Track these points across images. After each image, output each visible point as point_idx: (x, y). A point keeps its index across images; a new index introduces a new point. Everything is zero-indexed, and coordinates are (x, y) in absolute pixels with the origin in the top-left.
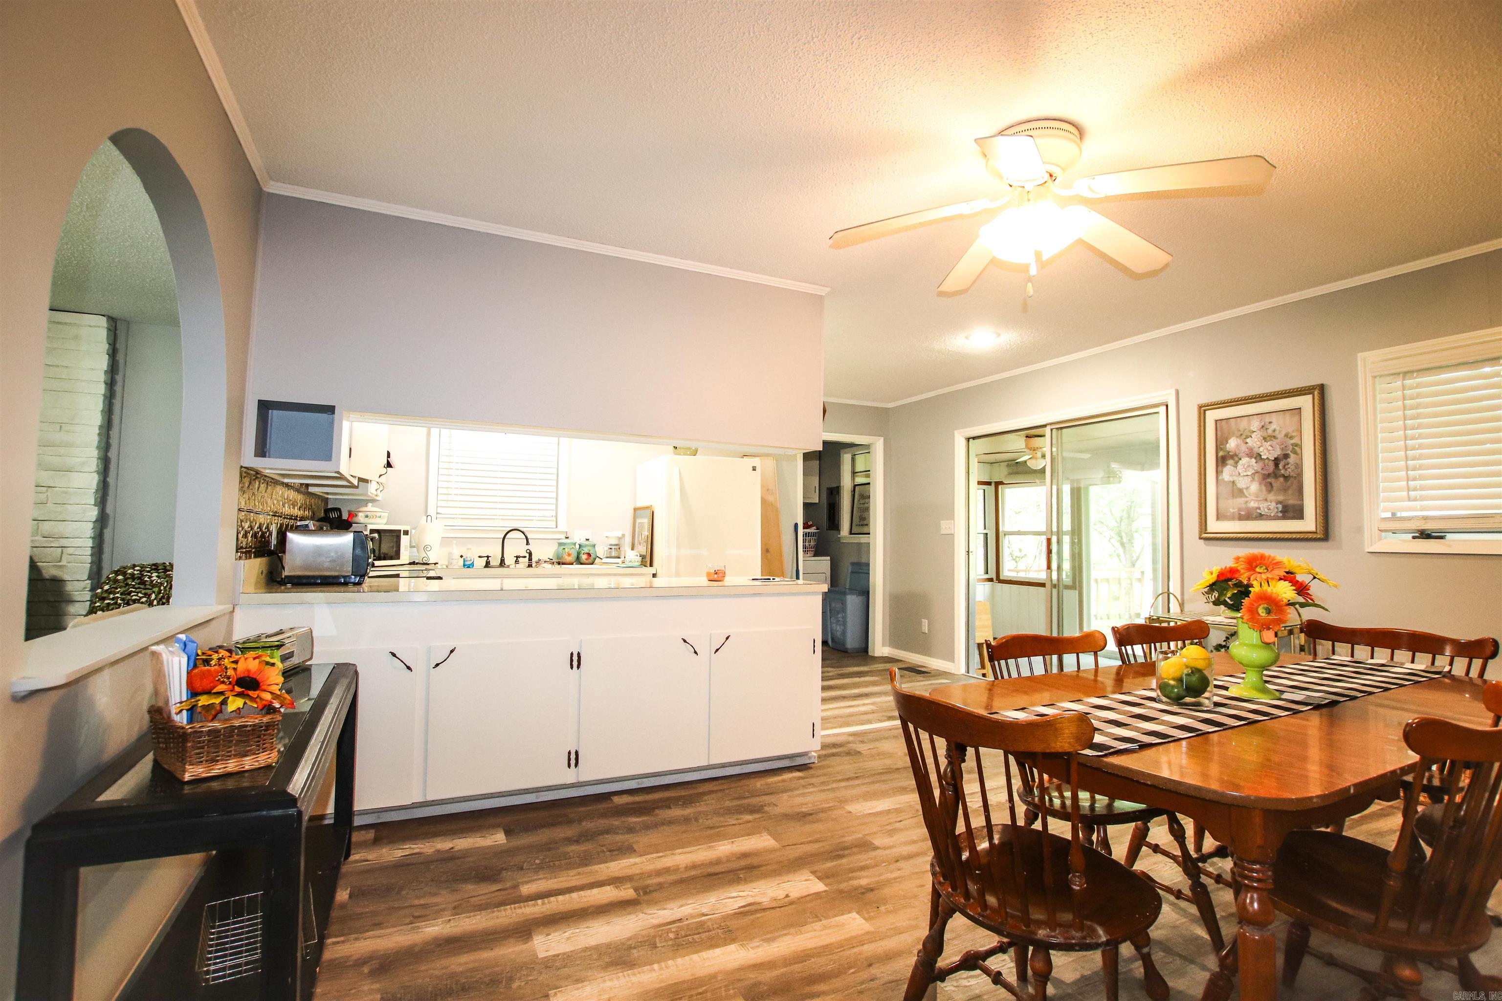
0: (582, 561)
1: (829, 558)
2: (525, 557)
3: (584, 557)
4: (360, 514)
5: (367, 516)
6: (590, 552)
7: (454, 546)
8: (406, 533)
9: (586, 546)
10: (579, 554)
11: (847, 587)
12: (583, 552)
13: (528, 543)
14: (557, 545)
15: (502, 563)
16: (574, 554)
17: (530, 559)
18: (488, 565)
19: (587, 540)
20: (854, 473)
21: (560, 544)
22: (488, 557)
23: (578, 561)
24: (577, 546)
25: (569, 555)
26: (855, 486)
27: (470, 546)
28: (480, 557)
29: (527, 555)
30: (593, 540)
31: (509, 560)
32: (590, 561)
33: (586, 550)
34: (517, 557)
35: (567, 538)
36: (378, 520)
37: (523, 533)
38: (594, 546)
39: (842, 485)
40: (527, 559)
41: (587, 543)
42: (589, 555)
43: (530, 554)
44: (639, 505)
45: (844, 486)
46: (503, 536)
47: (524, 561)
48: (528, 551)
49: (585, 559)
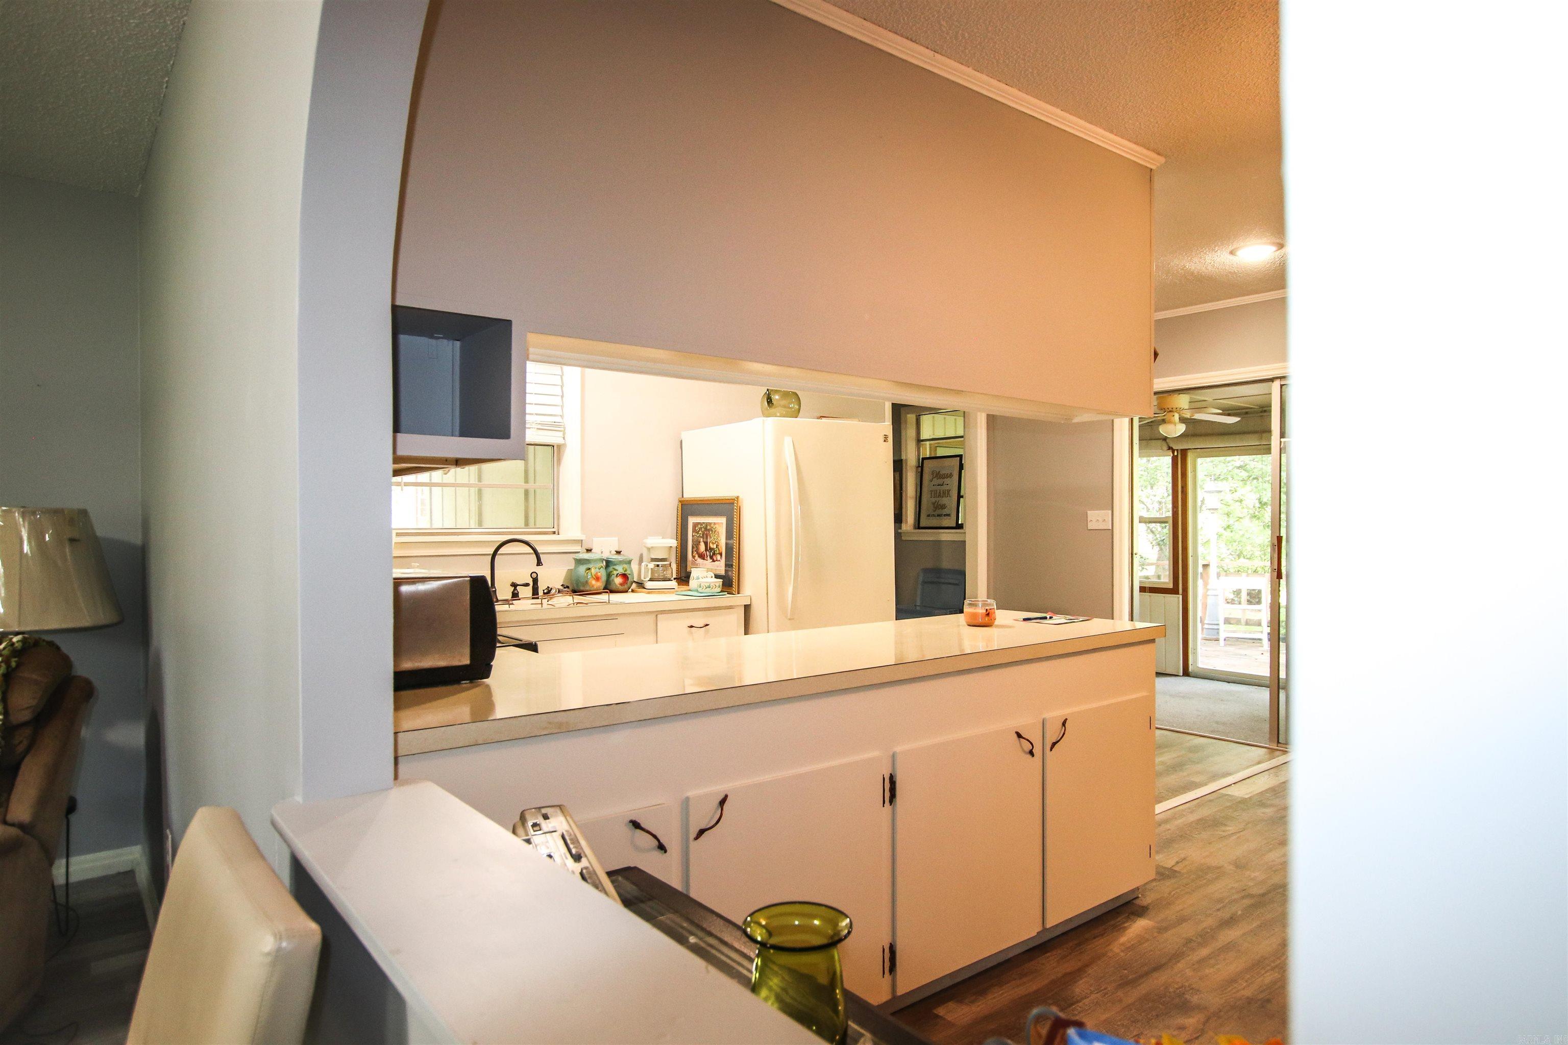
0: (613, 587)
2: (527, 585)
3: (618, 581)
6: (628, 572)
9: (621, 562)
10: (608, 575)
12: (615, 573)
13: (539, 563)
14: (573, 562)
16: (603, 577)
17: (535, 590)
19: (618, 553)
20: (919, 441)
21: (579, 562)
23: (609, 589)
24: (606, 564)
25: (595, 578)
26: (923, 460)
30: (627, 554)
32: (626, 586)
33: (620, 569)
34: (515, 586)
35: (589, 551)
37: (527, 543)
38: (628, 562)
39: (903, 458)
40: (530, 588)
41: (618, 557)
42: (625, 576)
43: (535, 581)
45: (906, 460)
46: (491, 551)
47: (525, 592)
48: (534, 575)
49: (621, 584)
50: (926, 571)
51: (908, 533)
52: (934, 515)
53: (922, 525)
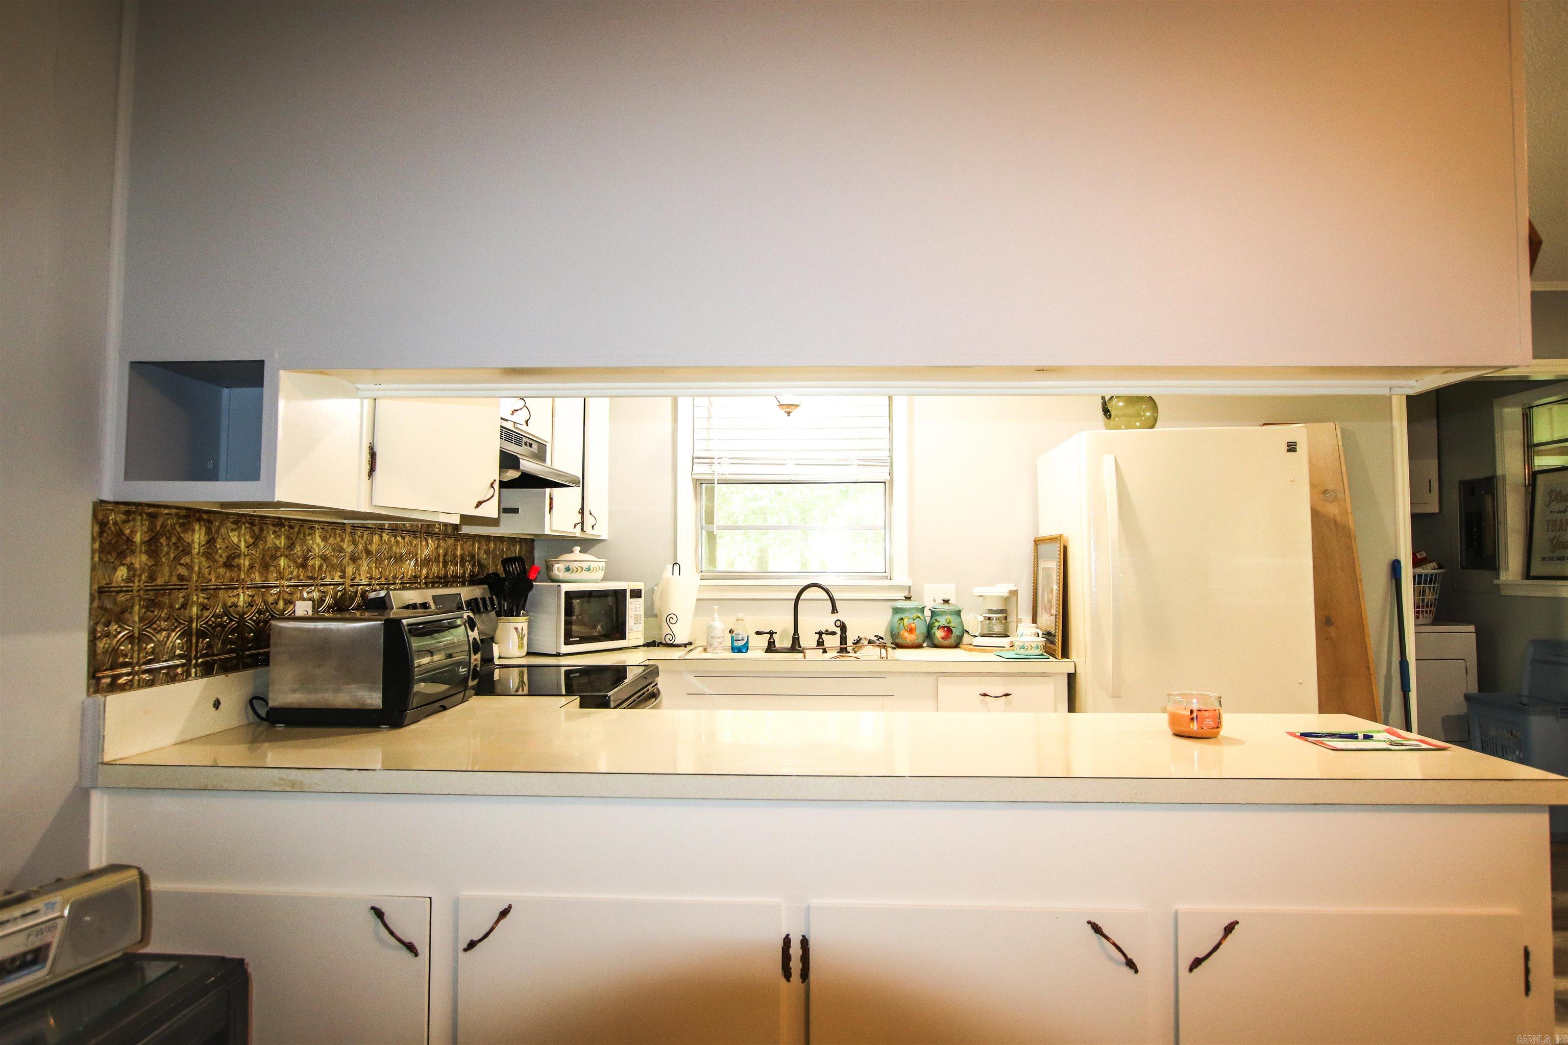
0: (936, 642)
1: (1472, 628)
2: (834, 633)
3: (939, 634)
4: (556, 566)
5: (568, 569)
6: (952, 625)
7: (716, 616)
8: (636, 594)
9: (944, 613)
10: (930, 627)
11: (1525, 693)
12: (937, 624)
13: (834, 610)
14: (891, 613)
15: (796, 646)
16: (921, 629)
17: (843, 640)
18: (771, 647)
19: (946, 602)
20: (1530, 448)
21: (896, 610)
22: (771, 633)
23: (929, 640)
24: (928, 613)
25: (911, 631)
26: (1534, 475)
27: (740, 615)
28: (758, 633)
29: (838, 630)
30: (956, 603)
31: (808, 639)
32: (952, 640)
33: (942, 621)
34: (820, 633)
35: (908, 598)
36: (585, 575)
37: (827, 591)
38: (958, 613)
39: (1499, 472)
40: (837, 638)
41: (946, 607)
42: (949, 630)
43: (843, 628)
44: (1044, 533)
45: (1504, 476)
46: (794, 596)
47: (832, 642)
48: (838, 623)
49: (943, 638)
50: (1538, 643)
51: (1508, 585)
52: (1552, 559)
53: (1533, 572)
